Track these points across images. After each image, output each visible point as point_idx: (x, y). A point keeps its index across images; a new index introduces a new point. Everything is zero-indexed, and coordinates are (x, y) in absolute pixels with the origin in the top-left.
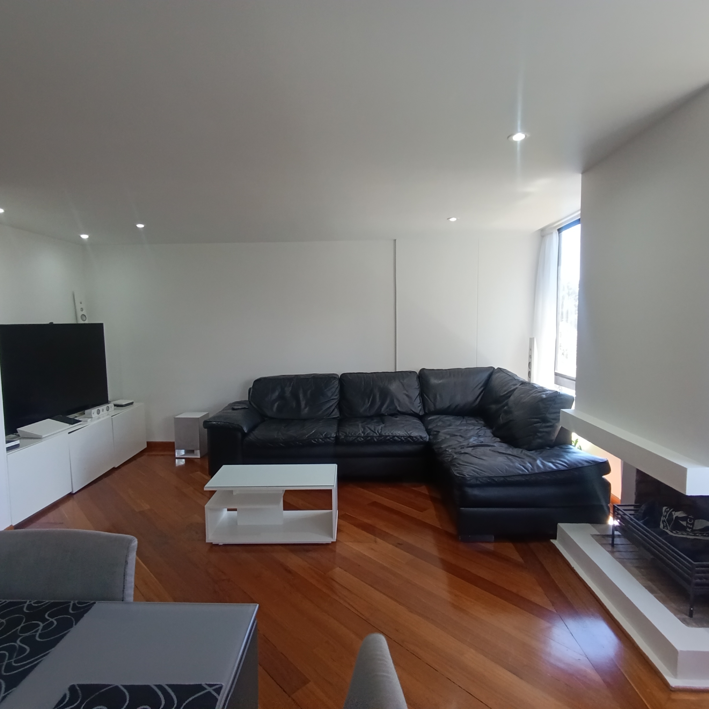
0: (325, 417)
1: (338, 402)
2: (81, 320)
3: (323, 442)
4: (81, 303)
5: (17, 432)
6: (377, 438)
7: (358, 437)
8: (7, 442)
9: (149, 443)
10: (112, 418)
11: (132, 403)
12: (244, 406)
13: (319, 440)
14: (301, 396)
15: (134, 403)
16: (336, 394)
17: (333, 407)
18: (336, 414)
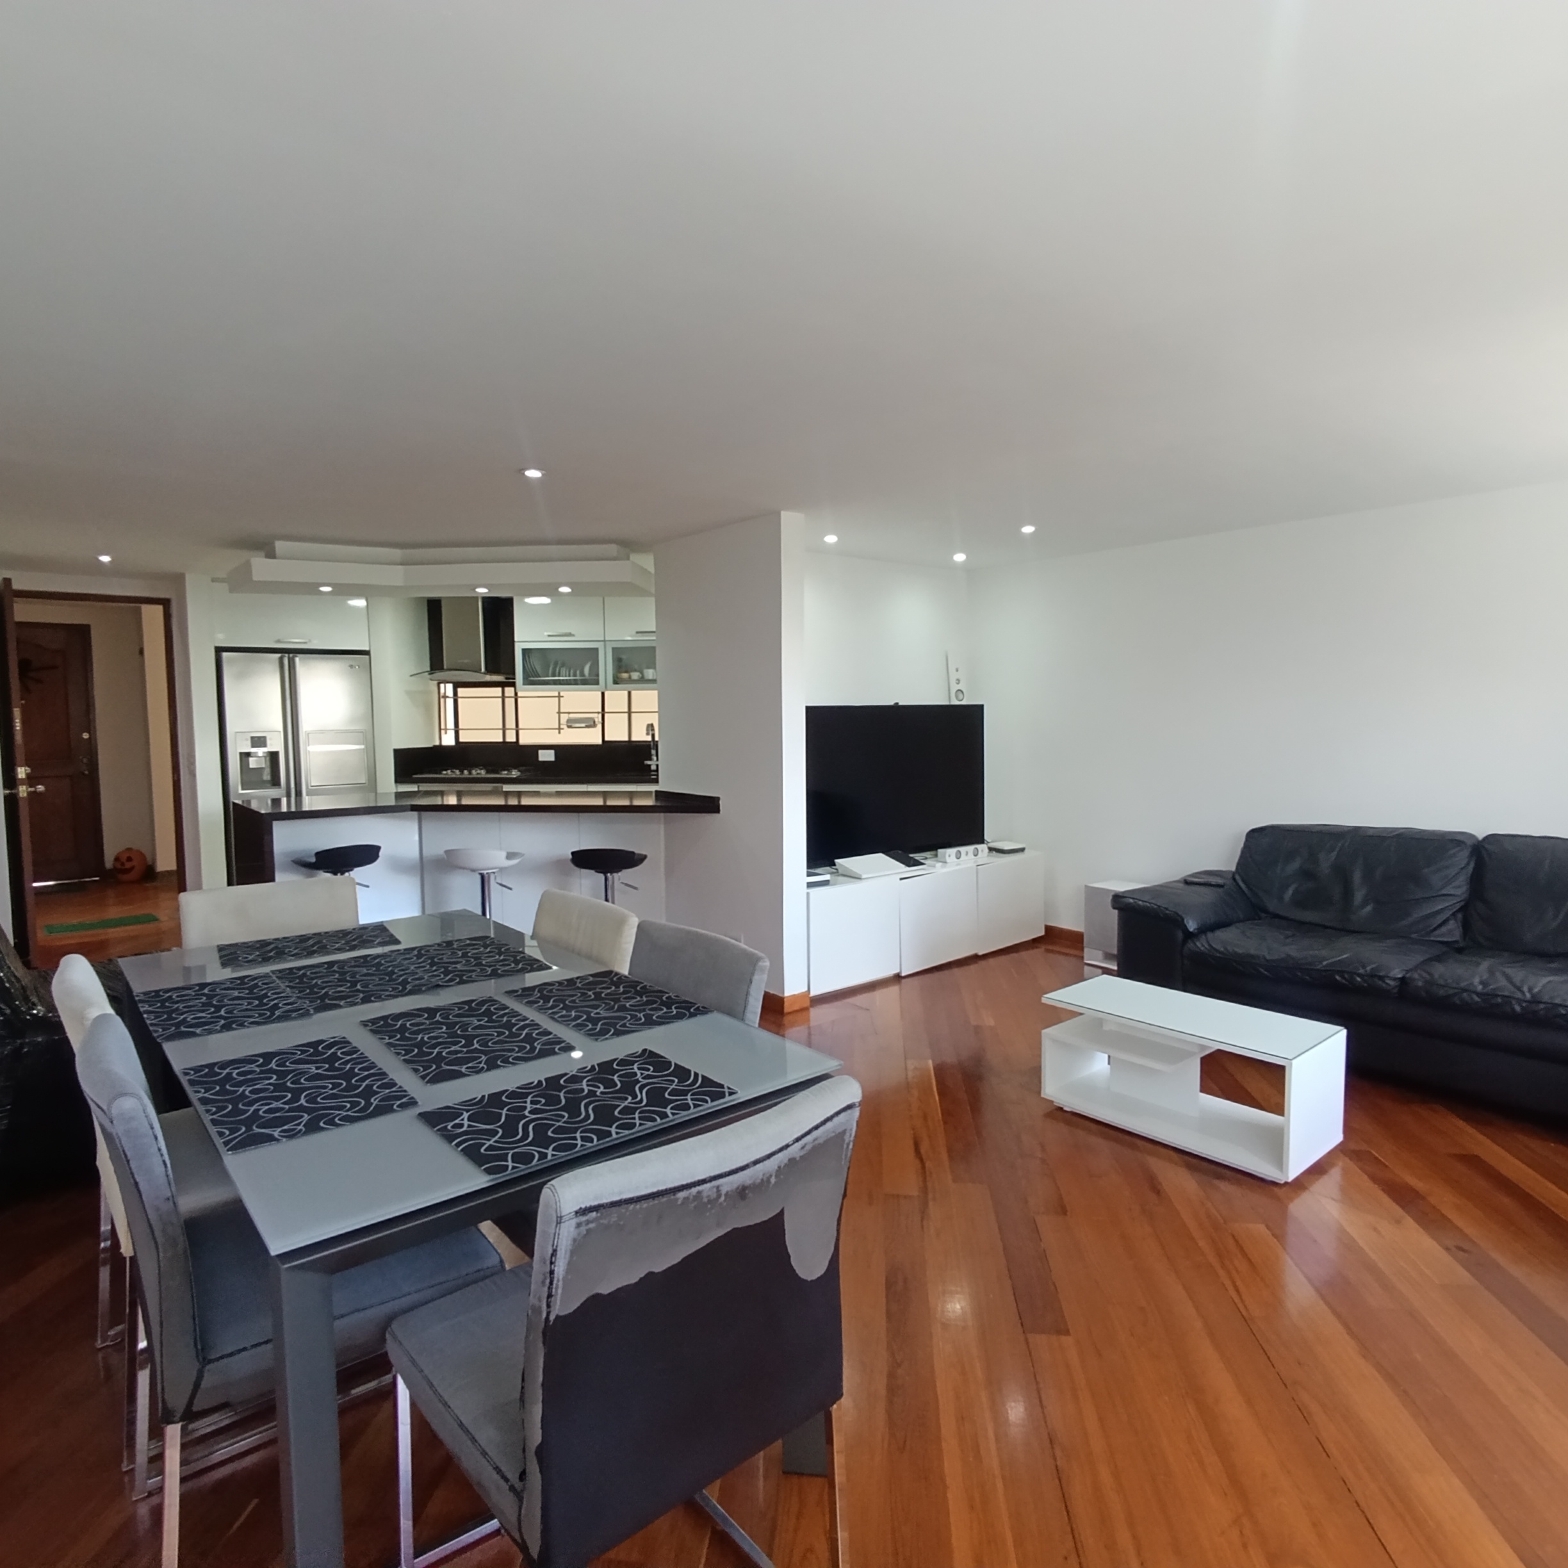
0: (1414, 936)
1: (1462, 903)
2: (955, 699)
3: (1365, 985)
4: (957, 670)
5: (834, 865)
6: (1524, 1005)
7: (1464, 990)
8: (809, 875)
9: (1049, 929)
10: (977, 869)
11: (1022, 850)
12: (1220, 881)
13: (1355, 979)
14: (1357, 877)
15: (1026, 851)
16: (1457, 883)
17: (1448, 914)
18: (1452, 932)
